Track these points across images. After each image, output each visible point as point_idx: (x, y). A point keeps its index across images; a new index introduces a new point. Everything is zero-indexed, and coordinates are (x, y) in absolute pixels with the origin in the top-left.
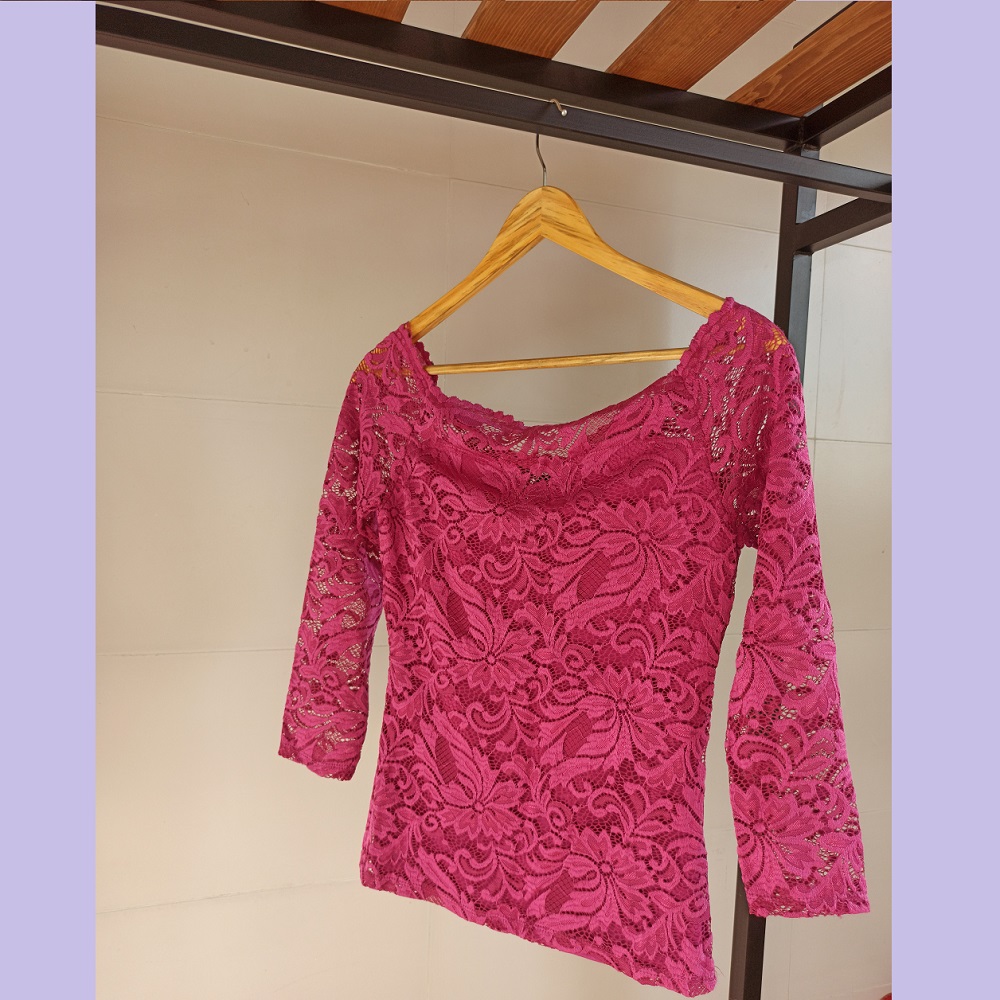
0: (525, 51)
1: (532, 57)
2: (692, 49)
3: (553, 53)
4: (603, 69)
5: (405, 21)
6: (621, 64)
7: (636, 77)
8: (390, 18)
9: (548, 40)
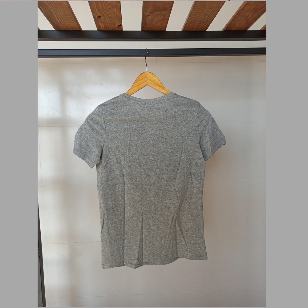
0: (199, 30)
1: (201, 31)
2: (245, 21)
3: (206, 29)
4: (221, 30)
5: (167, 30)
6: (226, 28)
7: (231, 30)
8: (163, 30)
9: (204, 27)
